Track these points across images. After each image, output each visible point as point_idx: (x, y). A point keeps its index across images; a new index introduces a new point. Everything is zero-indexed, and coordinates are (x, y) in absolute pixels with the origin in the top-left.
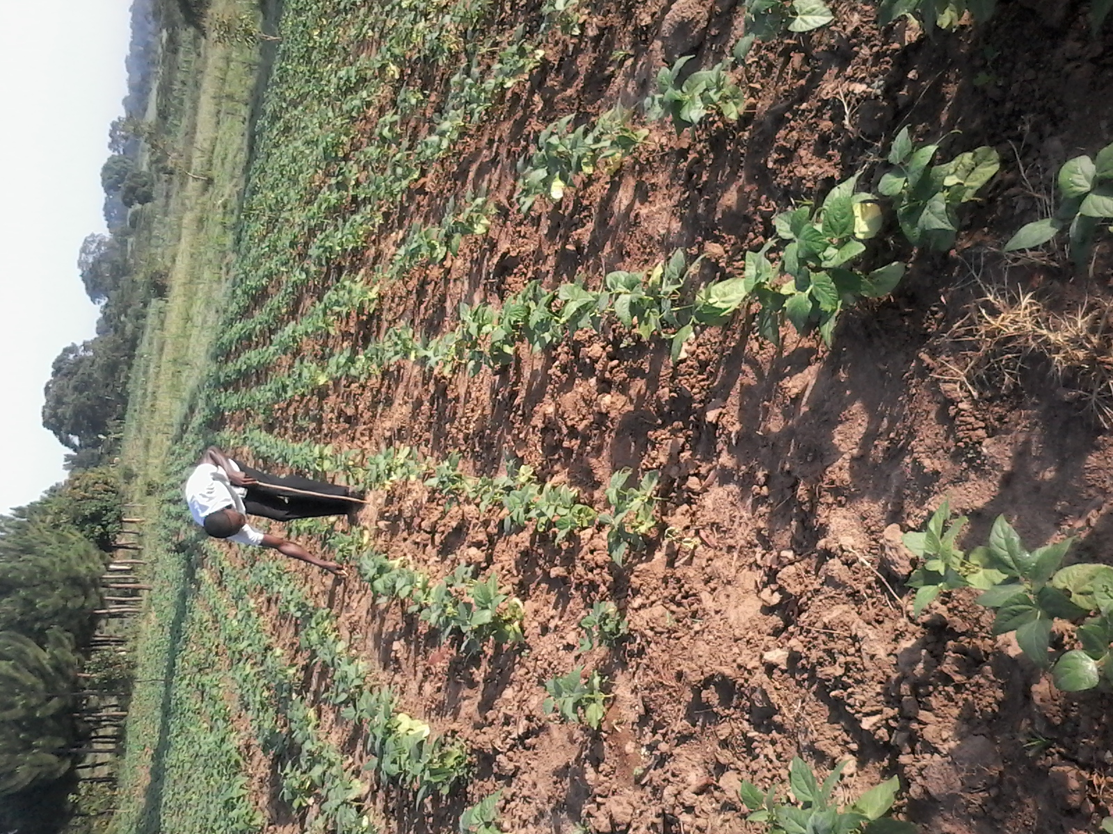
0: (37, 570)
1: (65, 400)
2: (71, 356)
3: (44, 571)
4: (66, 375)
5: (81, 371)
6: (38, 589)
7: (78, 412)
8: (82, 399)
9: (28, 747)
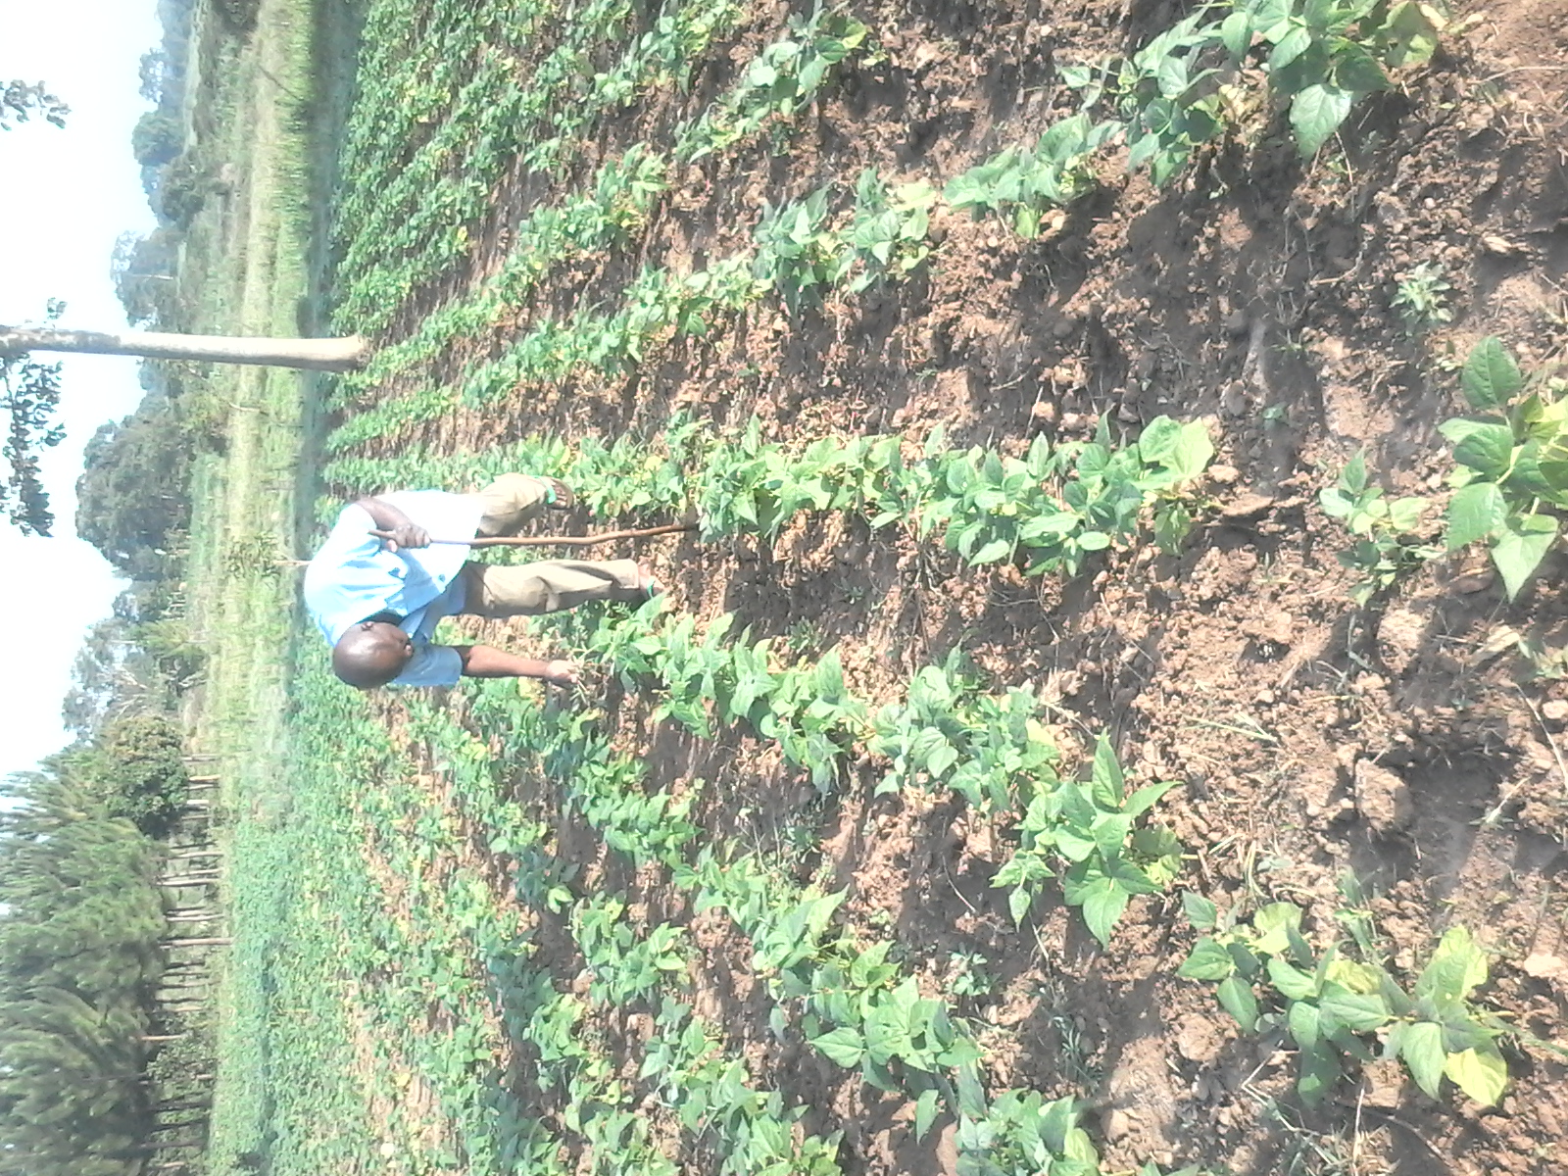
1: (105, 503)
2: (109, 438)
4: (103, 466)
5: (123, 463)
7: (125, 521)
8: (130, 499)
9: (81, 1151)
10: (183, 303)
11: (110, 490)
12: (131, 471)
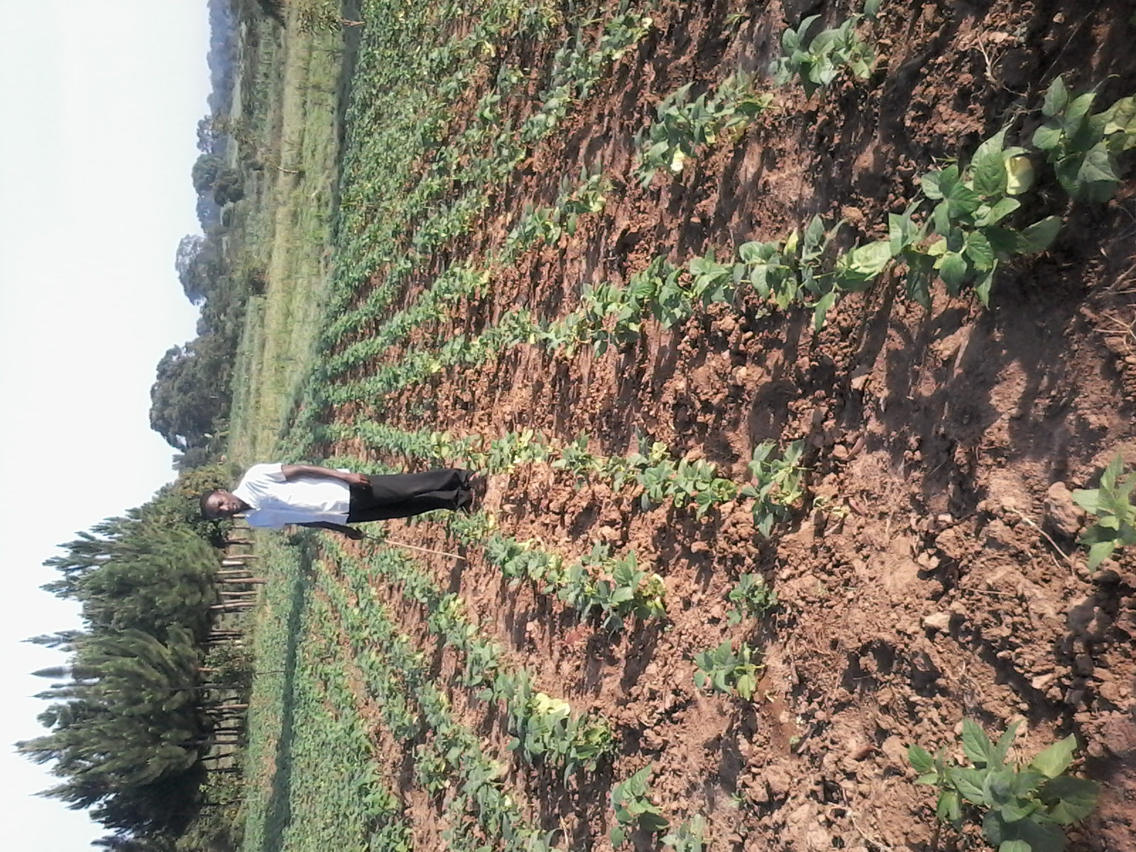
0: (155, 569)
1: (171, 401)
2: (175, 358)
3: (161, 569)
4: (170, 377)
5: (183, 374)
6: (157, 587)
7: (184, 413)
8: (187, 399)
9: (157, 740)
10: (228, 260)
11: (175, 392)
12: (190, 378)
